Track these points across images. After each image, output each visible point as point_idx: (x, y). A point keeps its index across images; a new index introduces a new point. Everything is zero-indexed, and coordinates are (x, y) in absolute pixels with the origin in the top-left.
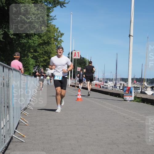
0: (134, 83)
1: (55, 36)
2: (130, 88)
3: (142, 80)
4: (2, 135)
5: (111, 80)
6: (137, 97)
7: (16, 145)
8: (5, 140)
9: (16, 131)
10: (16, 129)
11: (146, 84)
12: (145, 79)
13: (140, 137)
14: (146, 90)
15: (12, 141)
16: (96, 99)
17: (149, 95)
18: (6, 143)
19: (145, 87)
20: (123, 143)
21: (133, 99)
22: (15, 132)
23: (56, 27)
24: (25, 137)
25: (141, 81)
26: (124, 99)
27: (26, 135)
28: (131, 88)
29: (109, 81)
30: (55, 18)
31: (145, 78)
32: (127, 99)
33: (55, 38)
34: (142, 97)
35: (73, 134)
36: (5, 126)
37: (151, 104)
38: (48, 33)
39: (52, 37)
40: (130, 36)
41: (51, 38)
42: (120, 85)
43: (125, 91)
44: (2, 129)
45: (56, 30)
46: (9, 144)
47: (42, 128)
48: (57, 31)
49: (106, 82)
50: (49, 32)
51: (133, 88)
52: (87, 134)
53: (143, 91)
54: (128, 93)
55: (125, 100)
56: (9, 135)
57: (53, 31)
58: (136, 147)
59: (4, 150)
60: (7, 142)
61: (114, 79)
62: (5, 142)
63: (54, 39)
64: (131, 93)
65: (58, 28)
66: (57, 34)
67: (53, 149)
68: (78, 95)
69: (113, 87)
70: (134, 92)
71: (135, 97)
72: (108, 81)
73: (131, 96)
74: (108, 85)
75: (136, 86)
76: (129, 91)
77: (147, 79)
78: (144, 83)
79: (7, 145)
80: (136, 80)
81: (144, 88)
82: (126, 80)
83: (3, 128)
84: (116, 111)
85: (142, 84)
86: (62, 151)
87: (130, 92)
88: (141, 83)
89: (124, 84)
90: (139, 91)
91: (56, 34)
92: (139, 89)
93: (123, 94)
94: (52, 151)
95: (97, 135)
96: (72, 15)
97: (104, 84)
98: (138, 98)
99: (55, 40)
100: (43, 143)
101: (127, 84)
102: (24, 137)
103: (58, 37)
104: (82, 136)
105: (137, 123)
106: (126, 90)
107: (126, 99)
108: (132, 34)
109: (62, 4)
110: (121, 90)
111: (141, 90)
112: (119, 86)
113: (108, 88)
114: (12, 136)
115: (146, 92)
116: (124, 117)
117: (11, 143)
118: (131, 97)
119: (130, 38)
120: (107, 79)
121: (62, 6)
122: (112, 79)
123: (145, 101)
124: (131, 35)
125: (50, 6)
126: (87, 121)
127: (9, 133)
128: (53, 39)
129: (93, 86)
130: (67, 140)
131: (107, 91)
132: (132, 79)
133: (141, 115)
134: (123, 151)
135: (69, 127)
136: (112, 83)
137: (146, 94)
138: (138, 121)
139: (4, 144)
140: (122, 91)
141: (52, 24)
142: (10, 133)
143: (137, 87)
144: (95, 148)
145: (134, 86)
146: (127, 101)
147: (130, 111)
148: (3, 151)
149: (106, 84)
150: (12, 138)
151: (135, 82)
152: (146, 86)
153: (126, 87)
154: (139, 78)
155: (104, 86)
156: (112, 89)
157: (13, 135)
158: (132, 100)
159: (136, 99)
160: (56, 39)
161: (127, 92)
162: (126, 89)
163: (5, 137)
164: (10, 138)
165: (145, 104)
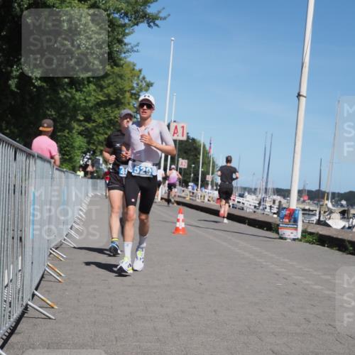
0: (304, 201)
1: (133, 88)
2: (294, 211)
3: (320, 196)
4: (5, 301)
5: (252, 191)
6: (307, 232)
7: (35, 325)
8: (10, 312)
9: (36, 292)
10: (36, 289)
11: (330, 205)
12: (328, 194)
13: (310, 322)
14: (330, 219)
15: (26, 315)
16: (217, 232)
17: (336, 230)
18: (12, 320)
19: (327, 210)
20: (273, 333)
21: (299, 236)
22: (34, 295)
23: (137, 68)
24: (56, 307)
25: (318, 198)
26: (278, 233)
27: (57, 304)
28: (297, 212)
29: (249, 193)
30: (135, 49)
31: (327, 191)
32: (286, 236)
33: (134, 92)
34: (321, 233)
35: (162, 306)
36: (11, 281)
37: (339, 250)
38: (119, 80)
39: (127, 89)
40: (299, 95)
41: (125, 91)
42: (271, 204)
43: (283, 218)
44: (5, 287)
45: (136, 74)
46: (18, 321)
47: (95, 290)
48: (138, 77)
49: (242, 196)
50: (122, 79)
51: (301, 212)
52: (195, 307)
53: (322, 219)
54: (290, 222)
55: (281, 238)
56: (20, 302)
57: (129, 75)
58: (299, 343)
59: (7, 334)
60: (15, 316)
61: (258, 190)
62: (10, 316)
63: (132, 94)
64: (296, 221)
65: (140, 71)
66: (138, 84)
67: (116, 338)
68: (178, 220)
69: (255, 207)
70: (303, 222)
71: (304, 232)
72: (246, 194)
73: (296, 229)
74: (246, 203)
75: (307, 207)
76: (292, 217)
77: (333, 194)
78: (326, 202)
79: (14, 323)
80: (308, 195)
81: (325, 212)
82: (285, 193)
83: (7, 285)
84: (261, 260)
85: (321, 203)
86: (137, 344)
87: (292, 220)
88: (319, 201)
89: (280, 202)
90: (315, 219)
91: (136, 82)
92: (315, 215)
93: (278, 222)
94: (114, 343)
95: (215, 311)
96: (172, 42)
97: (237, 200)
98: (311, 234)
99: (133, 97)
100: (95, 322)
101: (289, 202)
102: (53, 308)
103: (141, 90)
104: (183, 312)
105: (306, 290)
106: (286, 216)
107: (284, 236)
108: (304, 92)
109: (152, 20)
110: (274, 213)
111: (317, 217)
112: (271, 207)
113: (245, 209)
114: (27, 304)
115: (329, 222)
116: (277, 274)
117: (23, 319)
118: (294, 232)
119: (299, 99)
120: (245, 189)
121: (152, 24)
122: (256, 189)
123: (325, 241)
124: (301, 94)
125: (127, 21)
126: (196, 279)
127: (20, 297)
128: (128, 95)
129: (212, 202)
130: (147, 320)
131: (242, 215)
132: (300, 192)
133: (315, 273)
134: (270, 349)
135: (155, 291)
136: (254, 197)
137: (328, 226)
138: (308, 284)
139: (8, 320)
140: (275, 216)
141: (128, 60)
142: (22, 298)
143: (309, 210)
144: (209, 339)
145: (302, 206)
146: (285, 239)
147: (290, 263)
148: (5, 337)
149: (241, 200)
150: (26, 308)
151: (306, 198)
152: (329, 209)
153: (285, 208)
154: (314, 190)
155: (236, 203)
156: (255, 212)
157: (30, 303)
158: (298, 239)
159: (305, 237)
160: (135, 94)
161: (287, 220)
162: (284, 212)
163: (10, 307)
164: (23, 308)
165: (326, 248)
